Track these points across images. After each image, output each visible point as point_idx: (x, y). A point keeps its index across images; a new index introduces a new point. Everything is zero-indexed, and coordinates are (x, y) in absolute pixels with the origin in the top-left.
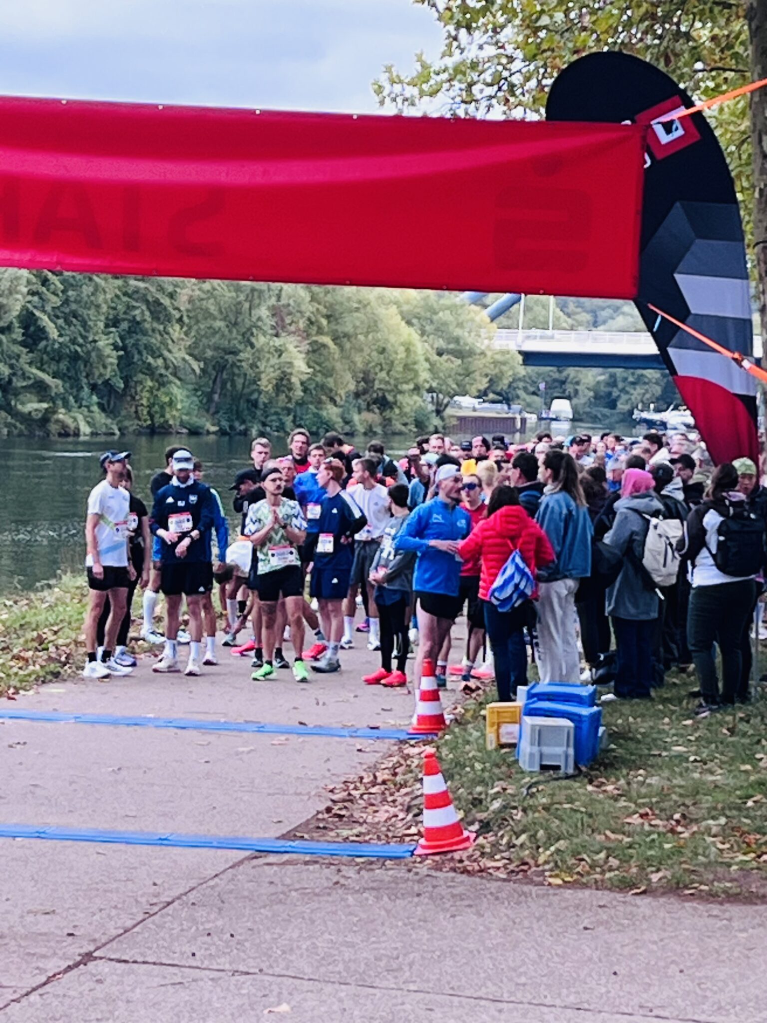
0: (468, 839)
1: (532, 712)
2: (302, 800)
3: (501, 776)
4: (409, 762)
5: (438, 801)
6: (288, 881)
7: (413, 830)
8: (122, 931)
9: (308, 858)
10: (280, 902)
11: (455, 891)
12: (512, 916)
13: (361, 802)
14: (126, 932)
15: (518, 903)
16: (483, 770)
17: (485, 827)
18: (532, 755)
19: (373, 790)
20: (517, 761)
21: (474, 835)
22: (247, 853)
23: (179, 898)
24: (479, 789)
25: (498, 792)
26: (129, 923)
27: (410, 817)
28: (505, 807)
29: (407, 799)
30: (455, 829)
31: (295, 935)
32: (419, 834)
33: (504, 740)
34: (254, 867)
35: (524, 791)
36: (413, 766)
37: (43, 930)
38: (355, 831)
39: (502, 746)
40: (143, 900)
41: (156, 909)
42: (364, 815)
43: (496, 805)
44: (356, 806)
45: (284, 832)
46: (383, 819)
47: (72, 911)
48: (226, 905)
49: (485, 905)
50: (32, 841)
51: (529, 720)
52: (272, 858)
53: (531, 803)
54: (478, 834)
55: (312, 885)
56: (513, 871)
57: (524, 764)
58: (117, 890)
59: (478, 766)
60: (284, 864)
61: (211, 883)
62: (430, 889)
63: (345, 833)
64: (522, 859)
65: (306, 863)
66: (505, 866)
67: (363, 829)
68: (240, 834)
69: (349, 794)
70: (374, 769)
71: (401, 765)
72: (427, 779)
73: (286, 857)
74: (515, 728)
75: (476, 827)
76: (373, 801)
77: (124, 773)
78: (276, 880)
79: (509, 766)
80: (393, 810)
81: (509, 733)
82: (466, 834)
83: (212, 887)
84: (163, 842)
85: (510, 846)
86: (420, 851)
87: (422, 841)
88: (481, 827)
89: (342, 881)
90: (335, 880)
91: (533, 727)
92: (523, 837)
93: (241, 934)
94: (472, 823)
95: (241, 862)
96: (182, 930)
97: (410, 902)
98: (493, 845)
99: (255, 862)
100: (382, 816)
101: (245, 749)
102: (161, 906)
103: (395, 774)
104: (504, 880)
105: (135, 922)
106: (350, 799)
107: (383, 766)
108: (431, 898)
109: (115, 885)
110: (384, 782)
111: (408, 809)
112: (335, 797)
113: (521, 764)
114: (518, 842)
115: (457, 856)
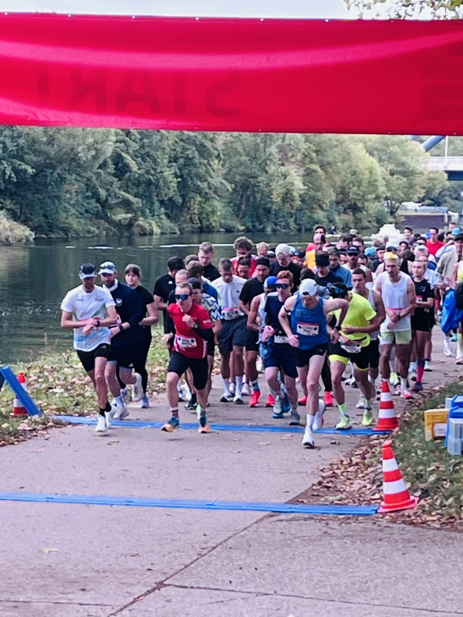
0: (413, 501)
1: (455, 416)
2: (302, 477)
3: (435, 459)
4: (373, 450)
5: (393, 476)
6: (293, 532)
7: (377, 496)
8: (183, 567)
9: (306, 516)
10: (288, 546)
11: (405, 537)
12: (443, 553)
13: (342, 477)
14: (185, 567)
15: (447, 544)
16: (423, 455)
17: (425, 493)
18: (455, 445)
19: (350, 469)
20: (446, 448)
21: (418, 499)
22: (267, 513)
23: (220, 544)
24: (421, 468)
25: (434, 470)
26: (188, 562)
27: (374, 487)
28: (438, 480)
29: (373, 475)
30: (405, 495)
31: (298, 569)
32: (381, 498)
33: (437, 435)
34: (270, 523)
35: (451, 468)
36: (377, 452)
37: (132, 567)
38: (338, 497)
39: (436, 438)
40: (197, 546)
41: (206, 551)
42: (344, 486)
43: (432, 478)
44: (339, 480)
45: (291, 499)
46: (357, 489)
47: (150, 554)
48: (251, 549)
49: (426, 546)
50: (124, 507)
51: (453, 421)
52: (282, 516)
53: (455, 476)
54: (421, 498)
55: (309, 535)
56: (444, 523)
57: (451, 451)
58: (180, 539)
59: (419, 452)
60: (291, 520)
61: (242, 534)
62: (389, 536)
63: (331, 498)
64: (449, 514)
65: (305, 519)
66: (439, 520)
67: (343, 496)
68: (261, 501)
69: (334, 473)
70: (350, 455)
71: (369, 452)
72: (384, 462)
73: (292, 515)
74: (444, 426)
75: (418, 493)
76: (350, 477)
77: (184, 460)
78: (285, 531)
79: (441, 452)
80: (363, 483)
81: (441, 429)
82: (412, 498)
83: (242, 536)
84: (210, 506)
85: (442, 506)
86: (381, 510)
87: (383, 503)
88: (422, 493)
89: (329, 531)
90: (324, 531)
91: (456, 425)
92: (451, 500)
93: (261, 568)
94: (416, 491)
95: (262, 520)
96: (223, 566)
97: (375, 545)
98: (431, 505)
99: (271, 519)
100: (356, 487)
101: (265, 443)
102: (209, 549)
103: (364, 458)
104: (438, 529)
105: (192, 560)
106: (335, 475)
107: (357, 453)
108: (388, 542)
109: (178, 536)
110: (357, 464)
111: (373, 482)
112: (324, 475)
113: (448, 450)
114: (447, 503)
115: (406, 513)
